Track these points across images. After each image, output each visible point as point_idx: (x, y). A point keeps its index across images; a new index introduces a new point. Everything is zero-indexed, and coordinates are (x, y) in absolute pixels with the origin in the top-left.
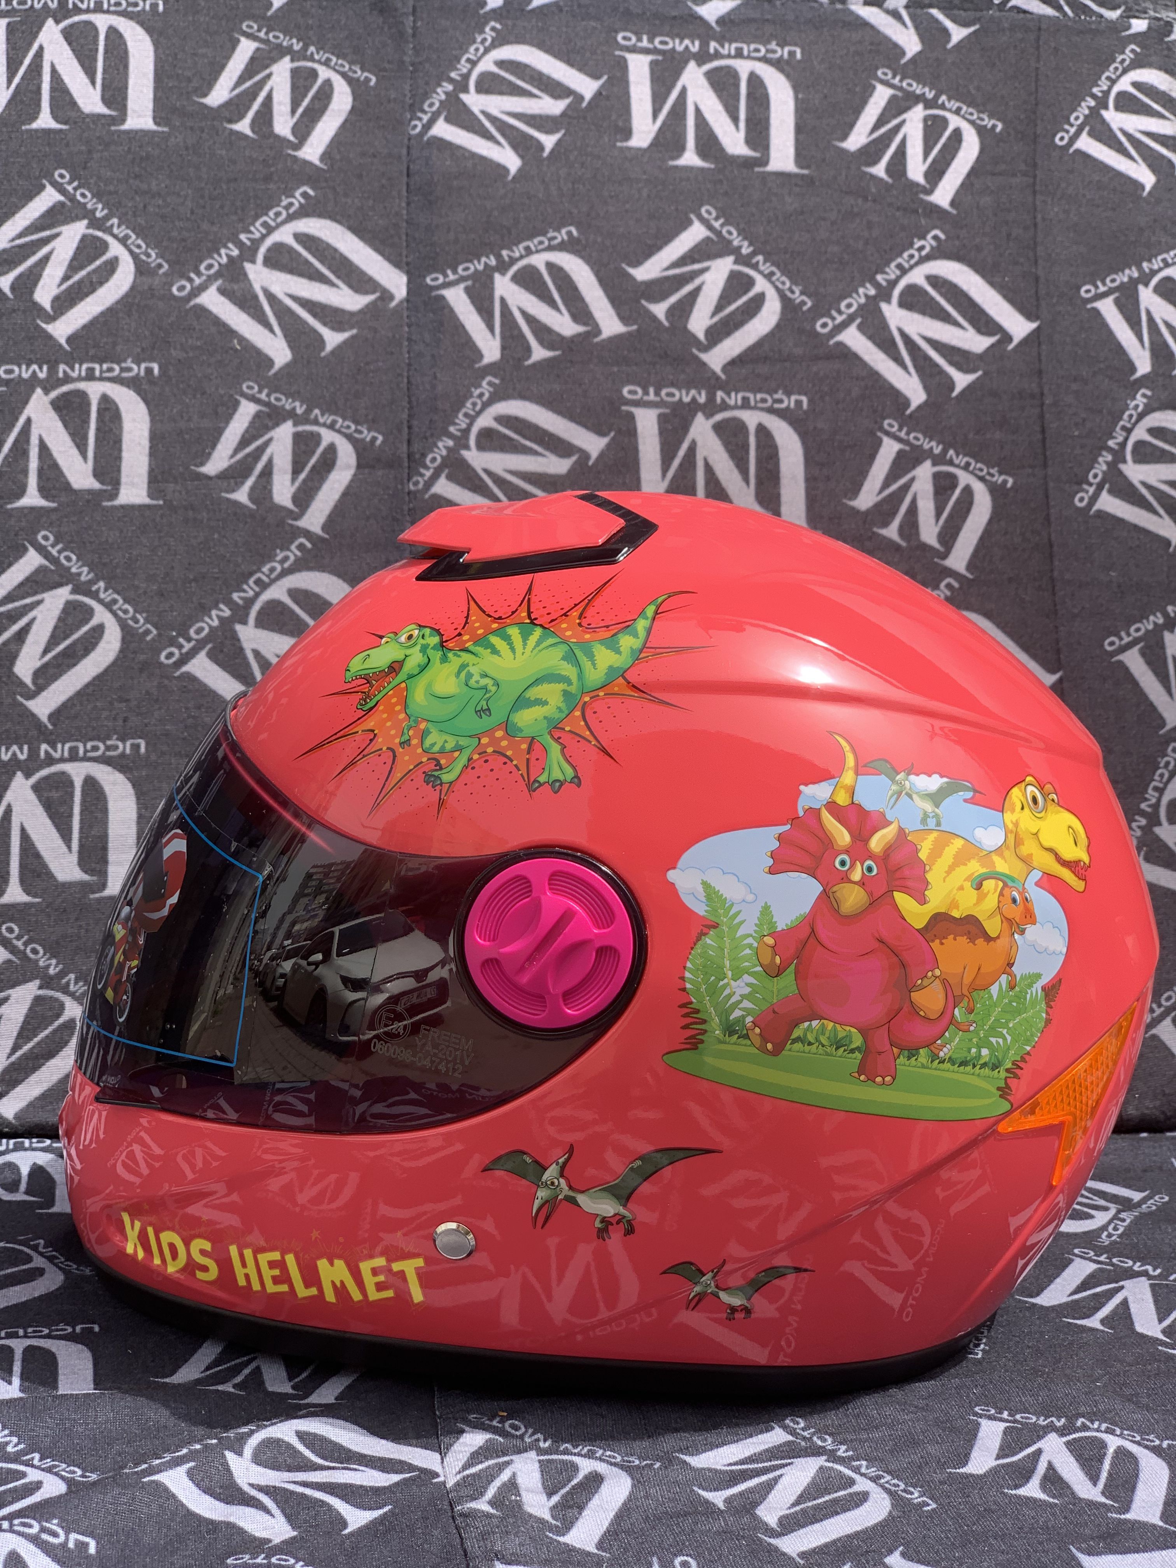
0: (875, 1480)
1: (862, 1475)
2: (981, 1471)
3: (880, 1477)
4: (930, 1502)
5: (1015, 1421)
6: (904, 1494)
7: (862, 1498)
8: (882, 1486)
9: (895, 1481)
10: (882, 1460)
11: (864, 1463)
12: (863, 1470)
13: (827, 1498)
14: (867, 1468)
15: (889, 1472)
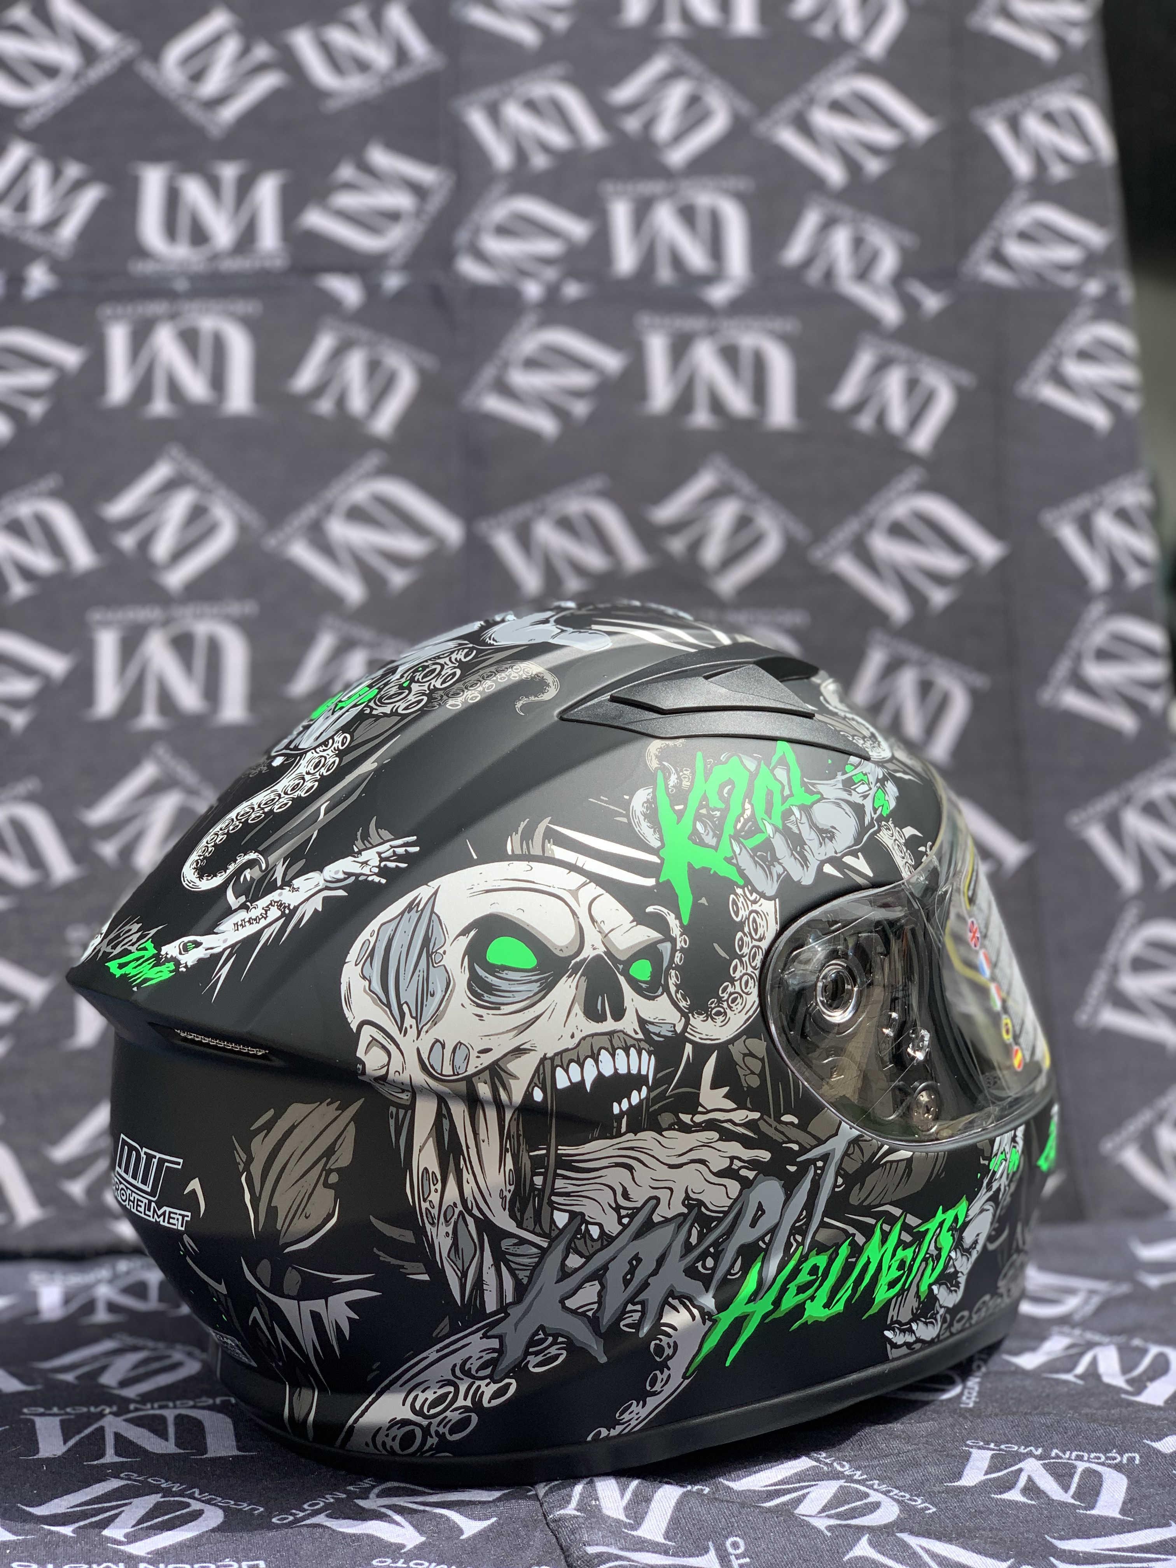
0: (886, 1493)
1: (875, 1490)
2: (972, 1484)
3: (889, 1491)
4: (931, 1507)
5: (1000, 1450)
6: (909, 1502)
7: (876, 1506)
8: (890, 1497)
9: (903, 1494)
10: (891, 1479)
11: (877, 1482)
12: (876, 1487)
13: (846, 1507)
14: (879, 1485)
15: (896, 1488)
